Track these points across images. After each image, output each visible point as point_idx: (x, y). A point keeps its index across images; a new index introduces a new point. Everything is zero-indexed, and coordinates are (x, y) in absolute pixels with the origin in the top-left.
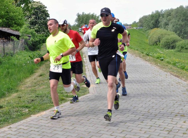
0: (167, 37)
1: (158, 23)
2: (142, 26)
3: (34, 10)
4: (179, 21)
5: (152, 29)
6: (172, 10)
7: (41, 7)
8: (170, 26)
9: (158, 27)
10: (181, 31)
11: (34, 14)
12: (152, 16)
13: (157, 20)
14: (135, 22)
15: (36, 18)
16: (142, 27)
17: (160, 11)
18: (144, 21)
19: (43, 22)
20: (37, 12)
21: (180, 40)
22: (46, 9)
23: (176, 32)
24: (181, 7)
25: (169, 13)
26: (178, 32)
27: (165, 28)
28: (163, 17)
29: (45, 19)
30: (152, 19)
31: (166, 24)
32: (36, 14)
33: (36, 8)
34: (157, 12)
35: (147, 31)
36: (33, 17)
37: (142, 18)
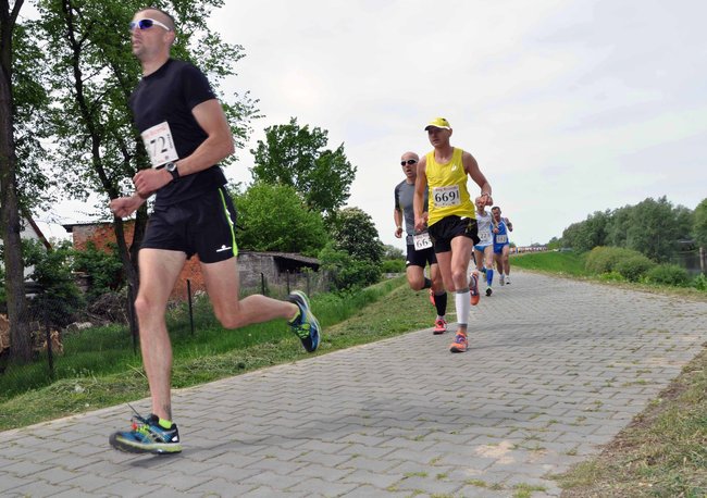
0: (624, 261)
1: (602, 236)
2: (569, 245)
3: (347, 224)
4: (645, 228)
5: (591, 249)
6: (629, 208)
7: (361, 218)
8: (630, 241)
9: (602, 245)
10: (653, 249)
11: (346, 233)
12: (589, 223)
13: (601, 230)
14: (554, 238)
15: (351, 240)
16: (571, 246)
17: (604, 211)
18: (573, 235)
19: (367, 246)
20: (352, 229)
21: (654, 266)
22: (371, 221)
23: (642, 251)
24: (649, 202)
25: (624, 215)
26: (646, 251)
27: (619, 245)
28: (613, 224)
29: (369, 240)
30: (589, 230)
31: (621, 238)
32: (350, 231)
33: (351, 221)
34: (599, 214)
35: (583, 255)
36: (345, 238)
37: (570, 228)
